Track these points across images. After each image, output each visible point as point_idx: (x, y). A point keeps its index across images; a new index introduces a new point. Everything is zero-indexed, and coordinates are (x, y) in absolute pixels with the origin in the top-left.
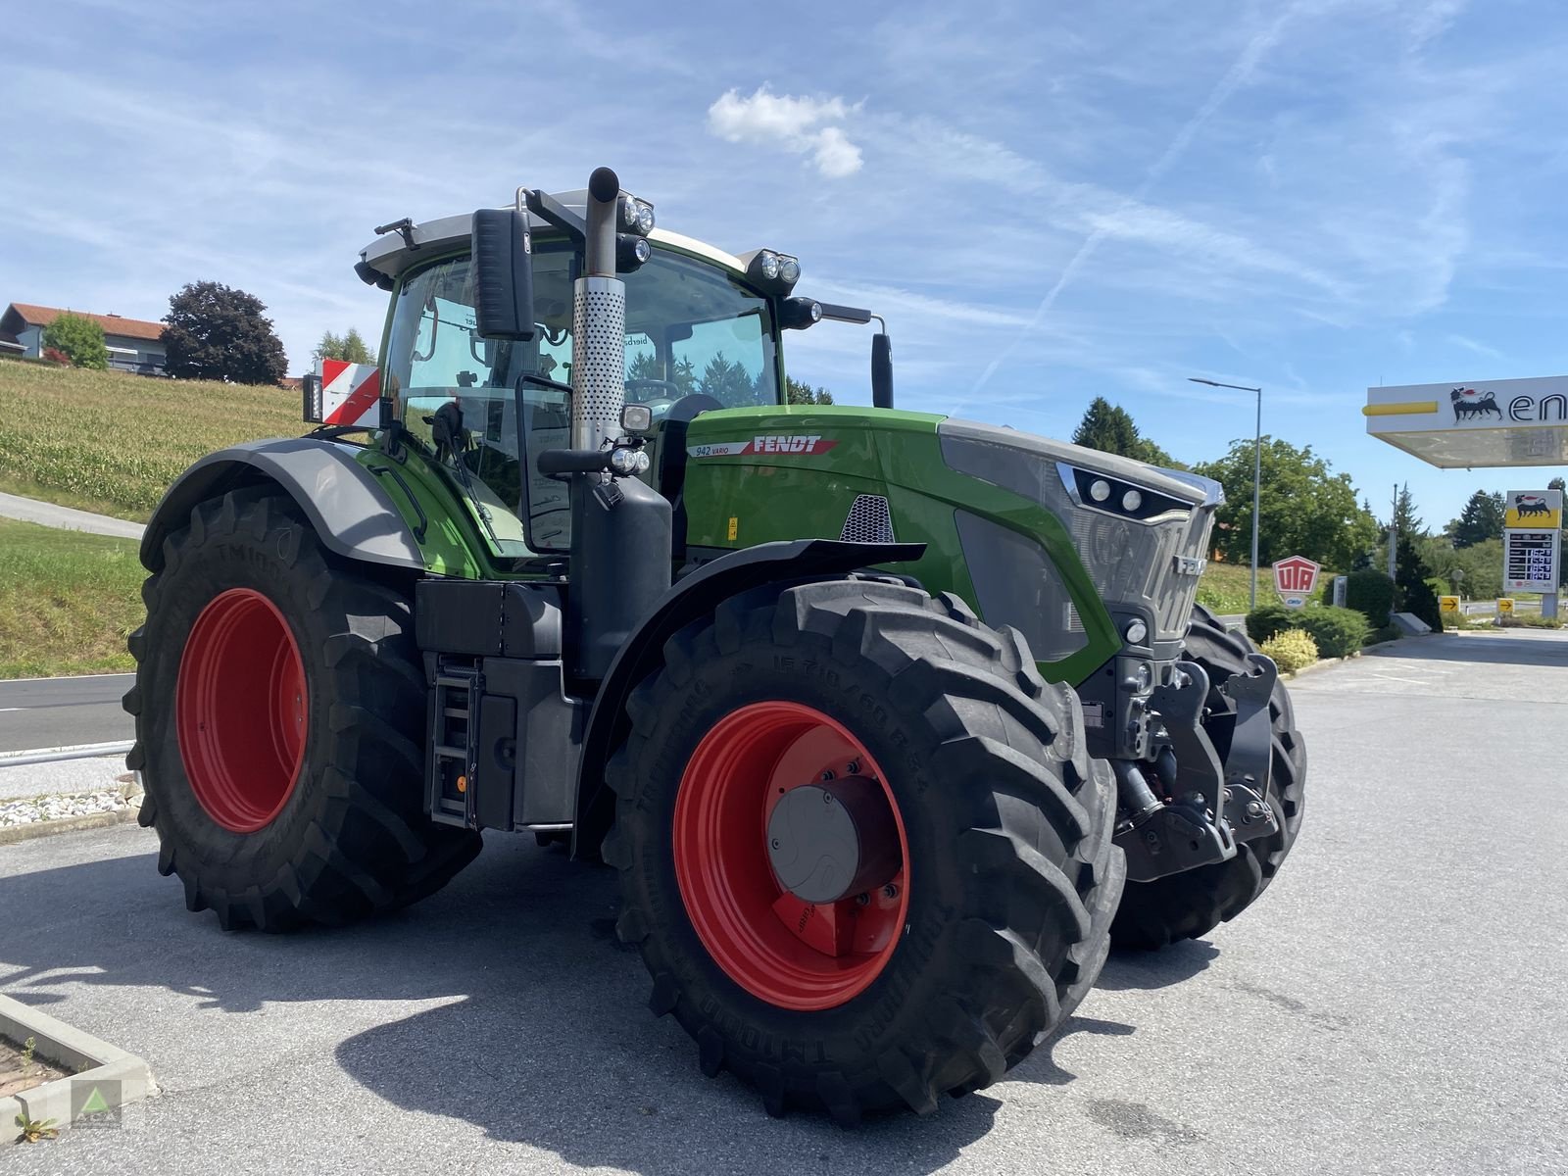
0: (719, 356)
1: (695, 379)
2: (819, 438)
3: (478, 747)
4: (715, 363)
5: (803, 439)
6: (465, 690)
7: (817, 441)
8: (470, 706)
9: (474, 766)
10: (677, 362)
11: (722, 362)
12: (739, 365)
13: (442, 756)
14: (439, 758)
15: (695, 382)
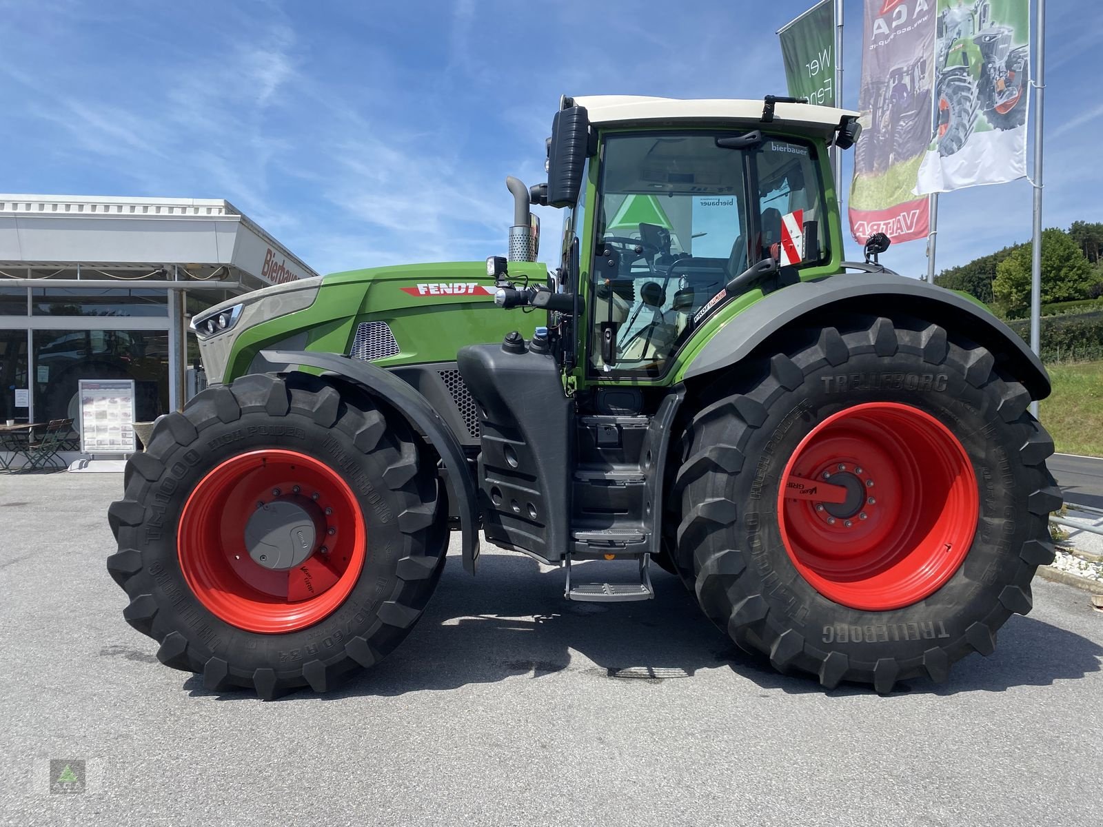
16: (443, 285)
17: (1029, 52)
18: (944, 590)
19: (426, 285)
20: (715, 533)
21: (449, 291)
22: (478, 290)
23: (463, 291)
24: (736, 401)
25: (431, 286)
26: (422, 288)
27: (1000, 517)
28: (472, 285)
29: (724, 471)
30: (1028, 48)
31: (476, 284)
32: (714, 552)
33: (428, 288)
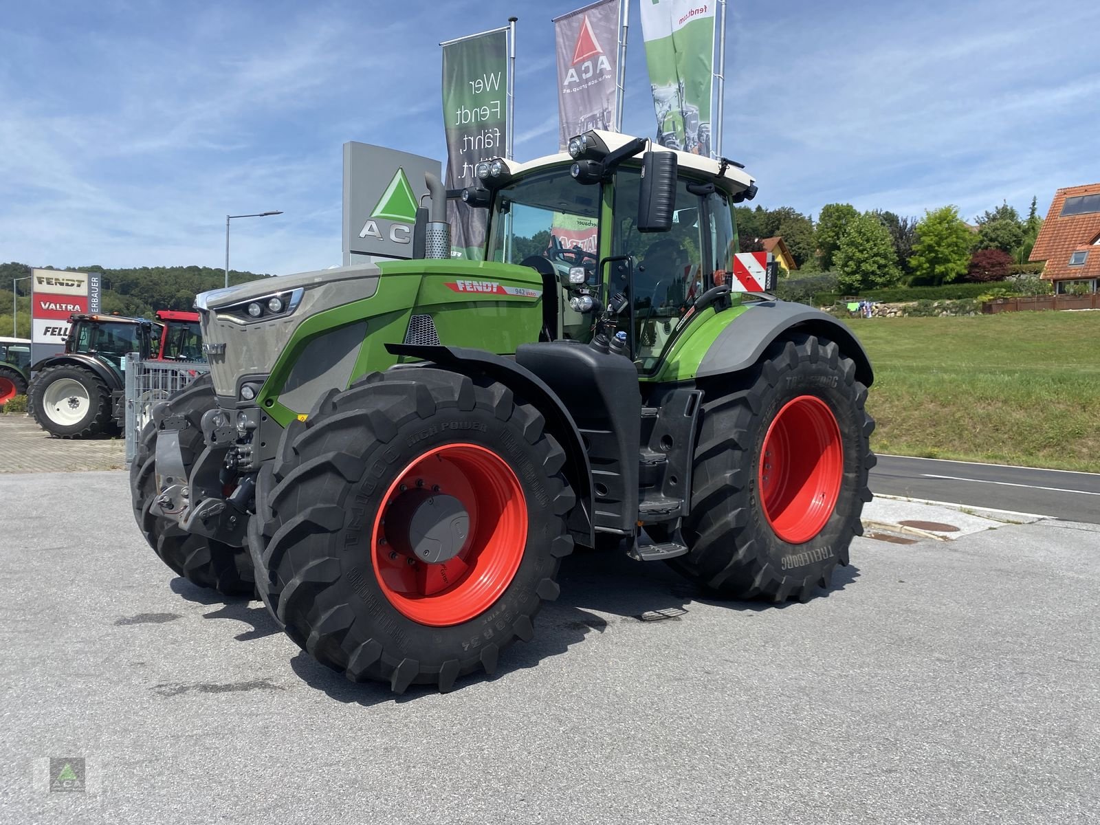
16: (475, 283)
17: (710, 129)
18: (828, 524)
19: (463, 282)
20: (732, 497)
21: (480, 289)
22: (500, 290)
23: (490, 289)
24: (748, 394)
25: (467, 283)
26: (459, 282)
27: (853, 472)
28: (495, 284)
29: (740, 449)
30: (710, 126)
31: (498, 284)
32: (731, 511)
33: (464, 284)
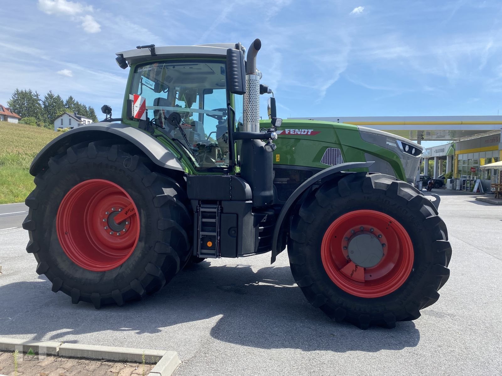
0: (50, 92)
1: (40, 100)
2: (313, 130)
3: (220, 231)
4: (48, 94)
5: (306, 130)
6: (215, 212)
7: (312, 131)
8: (217, 218)
9: (219, 238)
10: (32, 93)
11: (51, 95)
12: (58, 96)
13: (202, 235)
14: (201, 235)
15: (40, 101)
